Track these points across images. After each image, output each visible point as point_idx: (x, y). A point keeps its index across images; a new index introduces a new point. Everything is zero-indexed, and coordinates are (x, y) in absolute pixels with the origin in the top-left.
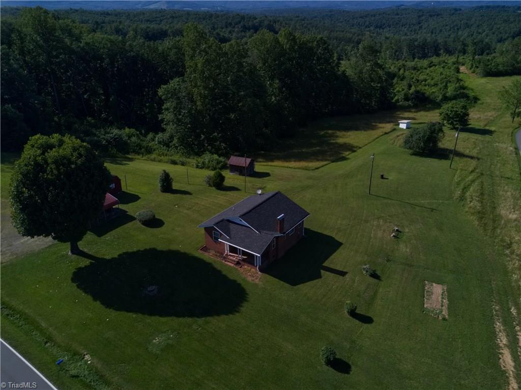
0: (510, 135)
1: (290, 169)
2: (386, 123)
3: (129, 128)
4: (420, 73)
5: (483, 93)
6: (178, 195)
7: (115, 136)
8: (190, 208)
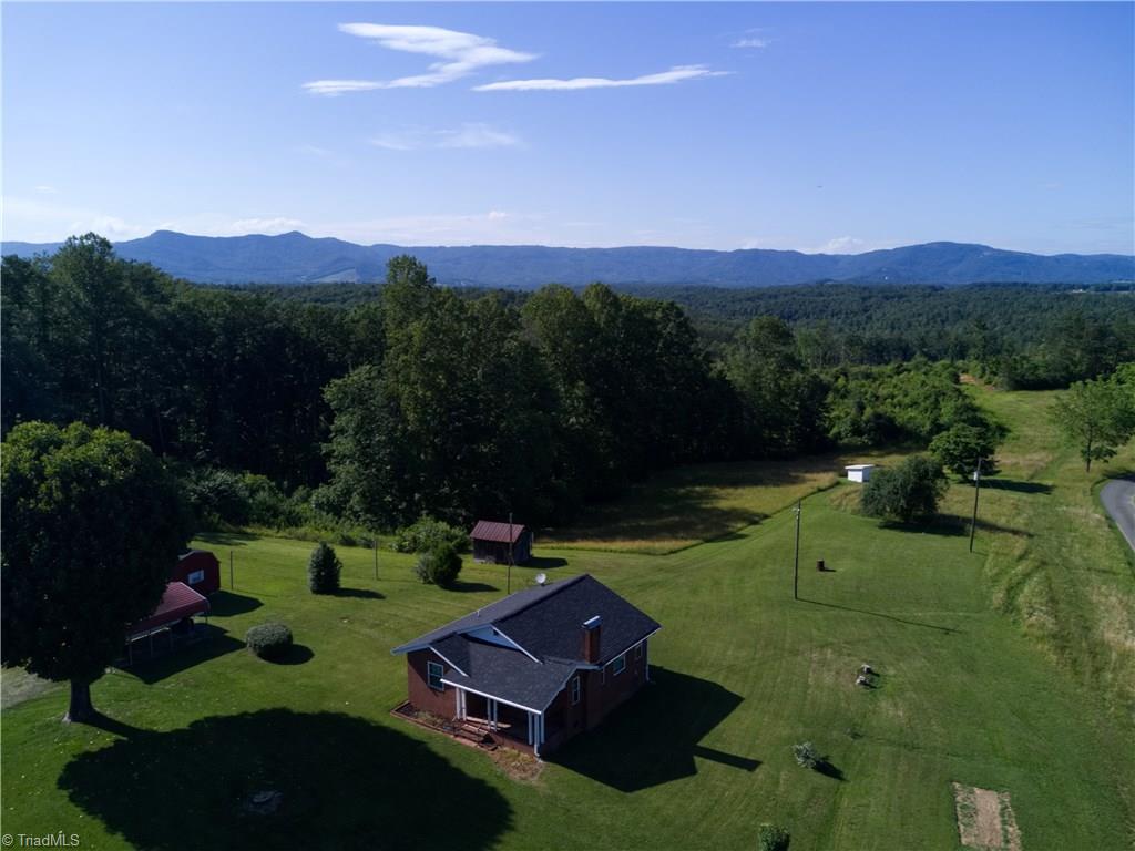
0: (1089, 493)
1: (612, 554)
2: (818, 472)
3: (255, 472)
4: (880, 385)
5: (1014, 419)
6: (352, 599)
7: (220, 485)
8: (377, 625)
